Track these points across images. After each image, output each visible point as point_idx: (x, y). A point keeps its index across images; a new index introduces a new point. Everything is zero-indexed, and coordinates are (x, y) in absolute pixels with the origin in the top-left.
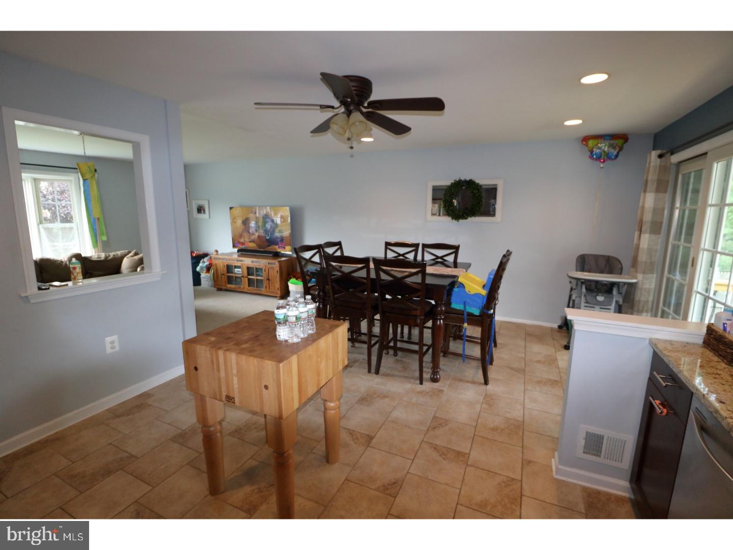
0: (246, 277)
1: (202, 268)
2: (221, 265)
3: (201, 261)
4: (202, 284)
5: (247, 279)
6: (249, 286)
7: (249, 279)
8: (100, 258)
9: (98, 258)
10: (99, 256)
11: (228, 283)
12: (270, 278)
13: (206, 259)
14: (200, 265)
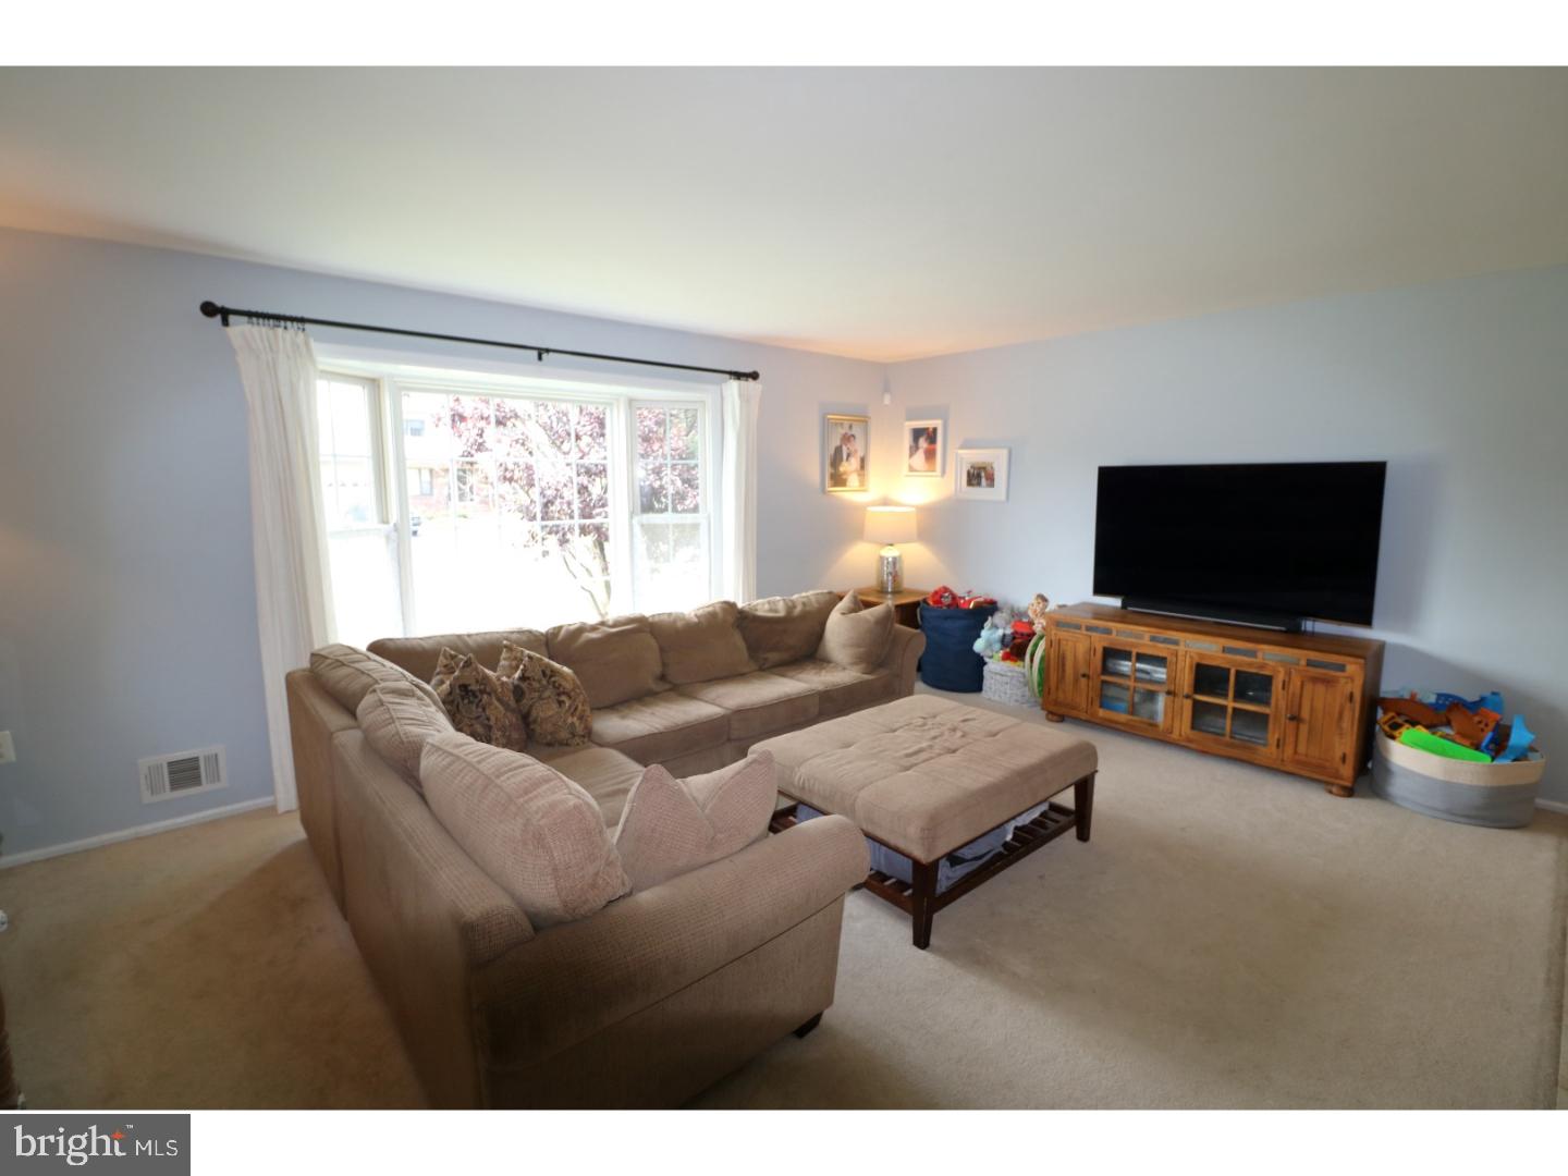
0: (1187, 697)
1: (989, 645)
2: (1082, 648)
3: (987, 625)
4: (984, 688)
5: (1188, 704)
6: (1193, 727)
7: (1196, 703)
8: (776, 611)
9: (771, 610)
10: (774, 607)
11: (1101, 706)
12: (1305, 714)
13: (998, 618)
14: (984, 633)
